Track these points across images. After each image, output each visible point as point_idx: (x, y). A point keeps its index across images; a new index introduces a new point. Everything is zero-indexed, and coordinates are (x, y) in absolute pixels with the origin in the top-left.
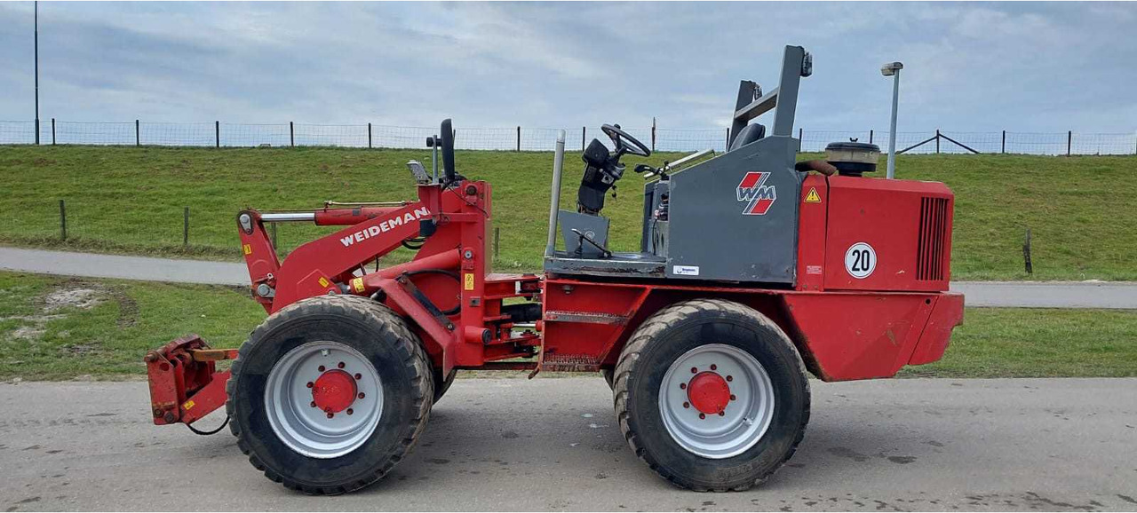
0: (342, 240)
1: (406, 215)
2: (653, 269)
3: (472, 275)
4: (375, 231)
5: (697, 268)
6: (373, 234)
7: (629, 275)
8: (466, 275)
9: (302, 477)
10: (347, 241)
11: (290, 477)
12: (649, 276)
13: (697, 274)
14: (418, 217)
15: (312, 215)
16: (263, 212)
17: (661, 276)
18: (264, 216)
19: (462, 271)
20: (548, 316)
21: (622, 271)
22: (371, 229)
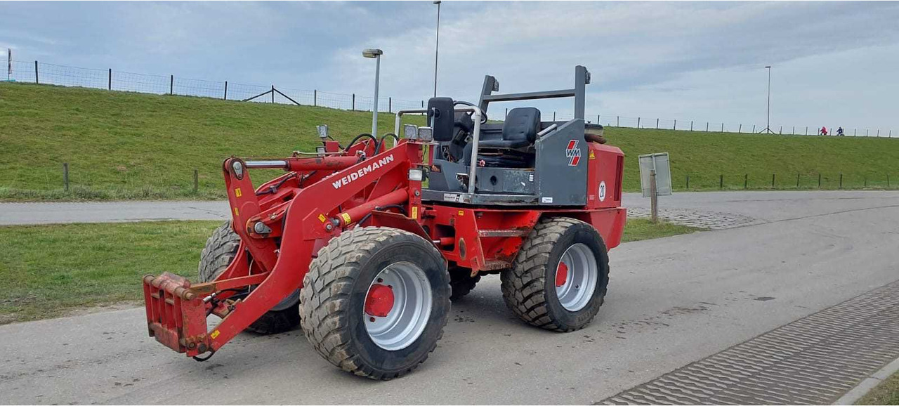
0: (334, 184)
1: (375, 164)
2: (532, 200)
3: (416, 208)
4: (355, 176)
5: (551, 198)
6: (354, 179)
7: (520, 204)
8: (413, 208)
9: (387, 367)
10: (337, 185)
11: (381, 369)
12: (531, 205)
13: (551, 202)
14: (381, 165)
15: (283, 163)
16: (248, 160)
17: (537, 204)
18: (248, 163)
19: (410, 205)
20: (482, 234)
21: (516, 202)
22: (352, 175)
